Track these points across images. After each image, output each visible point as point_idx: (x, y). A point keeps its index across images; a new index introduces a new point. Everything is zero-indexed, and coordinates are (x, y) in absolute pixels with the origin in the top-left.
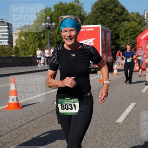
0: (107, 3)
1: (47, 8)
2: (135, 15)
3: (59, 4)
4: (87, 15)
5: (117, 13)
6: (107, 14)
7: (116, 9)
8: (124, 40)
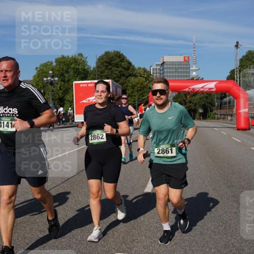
0: (113, 57)
1: (48, 62)
2: (141, 70)
3: (61, 58)
4: (92, 69)
5: (124, 68)
6: (113, 68)
7: (123, 64)
8: (132, 96)
